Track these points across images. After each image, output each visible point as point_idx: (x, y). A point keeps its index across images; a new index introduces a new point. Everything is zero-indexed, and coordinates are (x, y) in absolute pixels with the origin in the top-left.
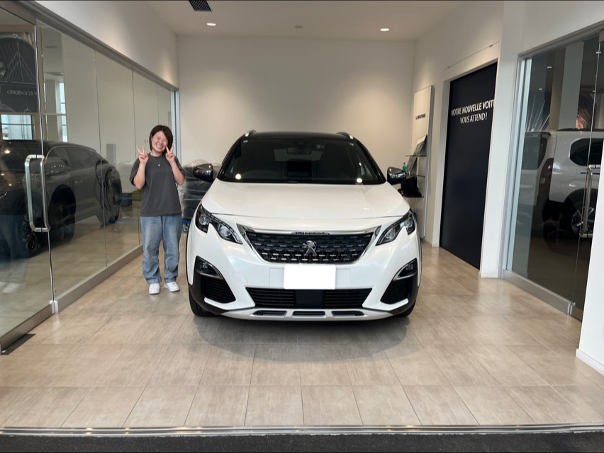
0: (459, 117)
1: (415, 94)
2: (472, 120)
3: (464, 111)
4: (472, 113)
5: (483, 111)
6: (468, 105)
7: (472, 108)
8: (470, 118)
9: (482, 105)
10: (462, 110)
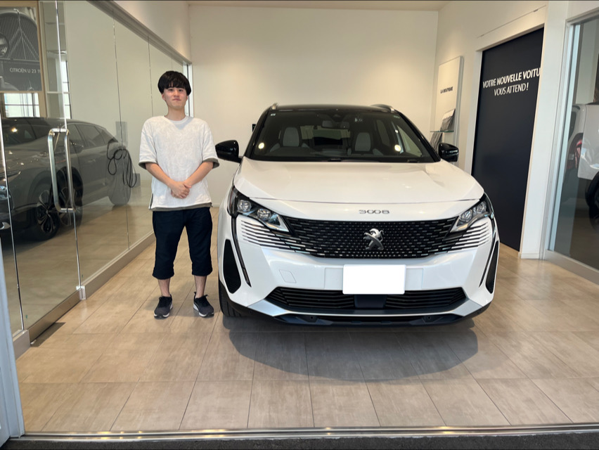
0: (492, 89)
1: (440, 67)
2: (509, 91)
3: (499, 82)
4: (510, 84)
5: (524, 81)
6: (505, 75)
7: (510, 78)
8: (506, 90)
9: (522, 75)
10: (496, 81)
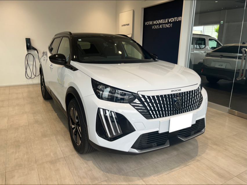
0: (151, 26)
1: (120, 14)
2: (160, 27)
3: (155, 22)
4: (161, 24)
5: (168, 23)
6: (158, 20)
7: (161, 21)
8: (159, 26)
9: (168, 20)
10: (153, 22)
